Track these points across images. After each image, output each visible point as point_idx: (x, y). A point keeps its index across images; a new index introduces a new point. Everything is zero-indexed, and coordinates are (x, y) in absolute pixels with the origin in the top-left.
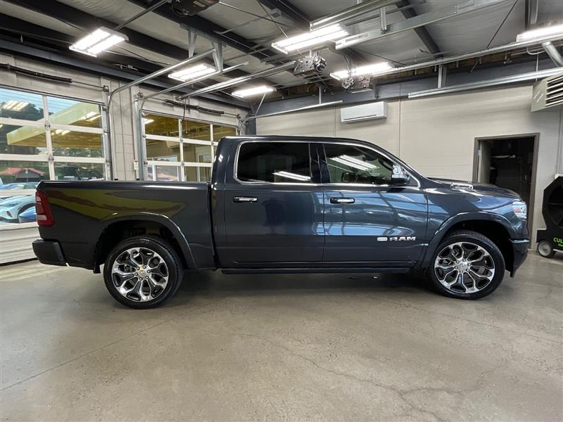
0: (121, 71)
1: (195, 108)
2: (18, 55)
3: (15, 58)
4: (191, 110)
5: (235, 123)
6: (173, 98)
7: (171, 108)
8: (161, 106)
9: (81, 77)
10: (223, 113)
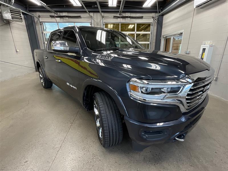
0: (93, 8)
1: (127, 17)
2: (68, 12)
3: (68, 13)
4: (126, 19)
5: (151, 21)
6: (118, 15)
7: (117, 19)
8: (113, 19)
9: (84, 14)
10: (142, 17)
